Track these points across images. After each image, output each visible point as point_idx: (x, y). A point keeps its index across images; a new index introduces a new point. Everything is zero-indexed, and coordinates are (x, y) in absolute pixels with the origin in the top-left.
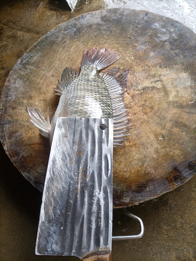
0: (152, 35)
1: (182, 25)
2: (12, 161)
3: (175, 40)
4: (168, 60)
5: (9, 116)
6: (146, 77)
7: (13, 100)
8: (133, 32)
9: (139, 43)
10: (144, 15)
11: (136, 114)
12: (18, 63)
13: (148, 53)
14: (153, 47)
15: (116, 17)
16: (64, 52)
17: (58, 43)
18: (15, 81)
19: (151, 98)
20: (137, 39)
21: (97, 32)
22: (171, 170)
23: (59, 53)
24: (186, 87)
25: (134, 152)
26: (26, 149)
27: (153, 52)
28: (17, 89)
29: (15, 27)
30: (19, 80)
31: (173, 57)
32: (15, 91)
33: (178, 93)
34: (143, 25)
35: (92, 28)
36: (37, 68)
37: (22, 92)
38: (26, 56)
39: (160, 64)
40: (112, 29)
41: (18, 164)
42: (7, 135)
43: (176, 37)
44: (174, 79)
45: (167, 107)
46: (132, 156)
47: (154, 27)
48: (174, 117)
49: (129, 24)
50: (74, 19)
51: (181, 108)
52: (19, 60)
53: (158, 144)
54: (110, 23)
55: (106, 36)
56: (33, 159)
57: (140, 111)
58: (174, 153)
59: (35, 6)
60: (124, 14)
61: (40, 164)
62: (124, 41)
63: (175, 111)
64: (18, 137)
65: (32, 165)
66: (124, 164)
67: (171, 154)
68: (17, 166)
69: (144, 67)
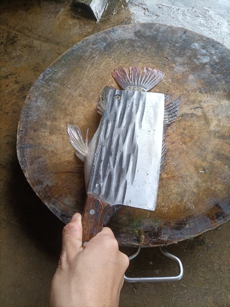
0: (191, 56)
1: (224, 47)
2: (34, 191)
3: (217, 64)
4: (209, 85)
5: (30, 138)
6: (185, 102)
7: (35, 121)
8: (171, 51)
9: (177, 64)
10: (183, 33)
11: (173, 143)
12: (40, 78)
13: (187, 76)
14: (192, 69)
15: (151, 33)
16: (92, 70)
17: (85, 59)
18: (37, 99)
19: (191, 126)
20: (175, 59)
21: (130, 49)
22: (213, 207)
23: (87, 70)
24: (228, 116)
25: (173, 186)
26: (51, 177)
27: (192, 76)
28: (39, 108)
29: (31, 35)
30: (42, 98)
31: (214, 82)
32: (37, 110)
33: (220, 122)
34: (181, 44)
35: (124, 43)
36: (62, 86)
37: (45, 112)
38: (49, 71)
39: (200, 89)
40: (147, 47)
41: (42, 194)
42: (29, 161)
43: (217, 61)
44: (216, 107)
45: (208, 137)
46: (170, 190)
47: (194, 47)
48: (215, 149)
49: (166, 42)
50: (104, 32)
51: (223, 139)
52: (41, 76)
53: (199, 177)
54: (145, 39)
55: (140, 53)
56: (59, 189)
57: (178, 140)
58: (216, 188)
59: (55, 12)
60: (160, 30)
61: (67, 195)
62: (161, 60)
63: (216, 141)
64: (41, 163)
65: (58, 196)
66: (161, 198)
67: (213, 189)
68: (40, 196)
69: (183, 91)
